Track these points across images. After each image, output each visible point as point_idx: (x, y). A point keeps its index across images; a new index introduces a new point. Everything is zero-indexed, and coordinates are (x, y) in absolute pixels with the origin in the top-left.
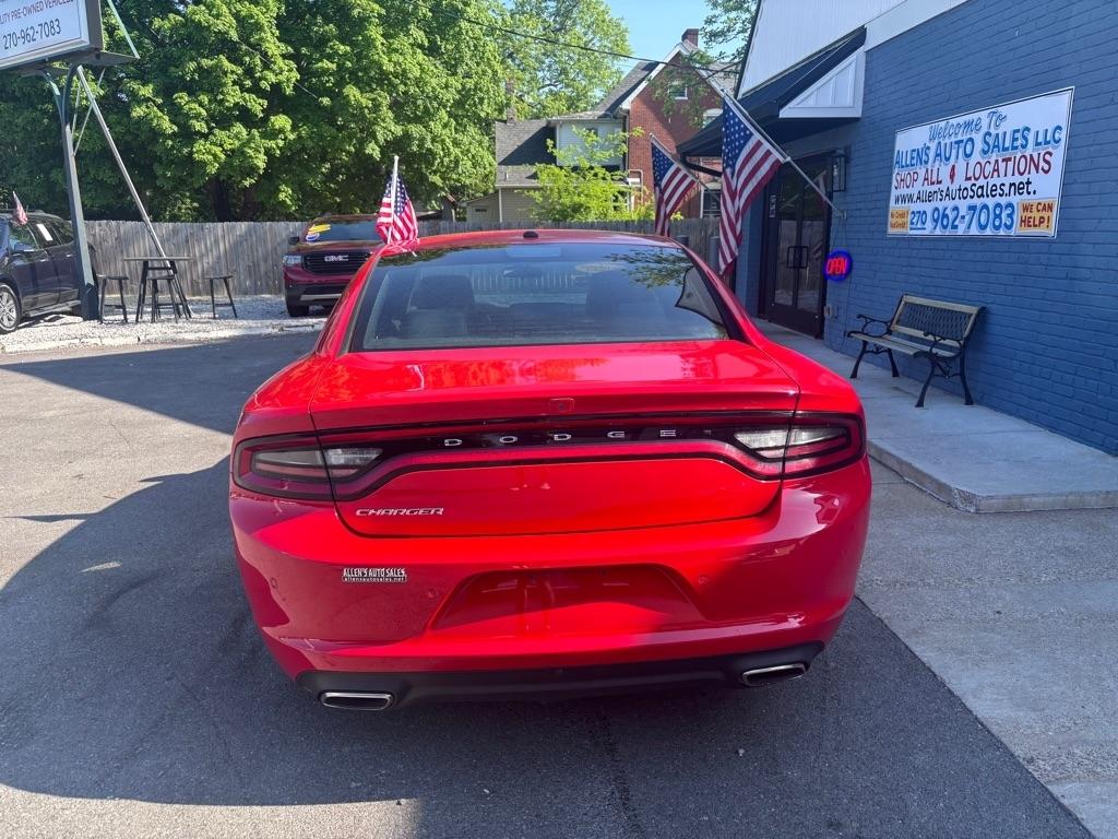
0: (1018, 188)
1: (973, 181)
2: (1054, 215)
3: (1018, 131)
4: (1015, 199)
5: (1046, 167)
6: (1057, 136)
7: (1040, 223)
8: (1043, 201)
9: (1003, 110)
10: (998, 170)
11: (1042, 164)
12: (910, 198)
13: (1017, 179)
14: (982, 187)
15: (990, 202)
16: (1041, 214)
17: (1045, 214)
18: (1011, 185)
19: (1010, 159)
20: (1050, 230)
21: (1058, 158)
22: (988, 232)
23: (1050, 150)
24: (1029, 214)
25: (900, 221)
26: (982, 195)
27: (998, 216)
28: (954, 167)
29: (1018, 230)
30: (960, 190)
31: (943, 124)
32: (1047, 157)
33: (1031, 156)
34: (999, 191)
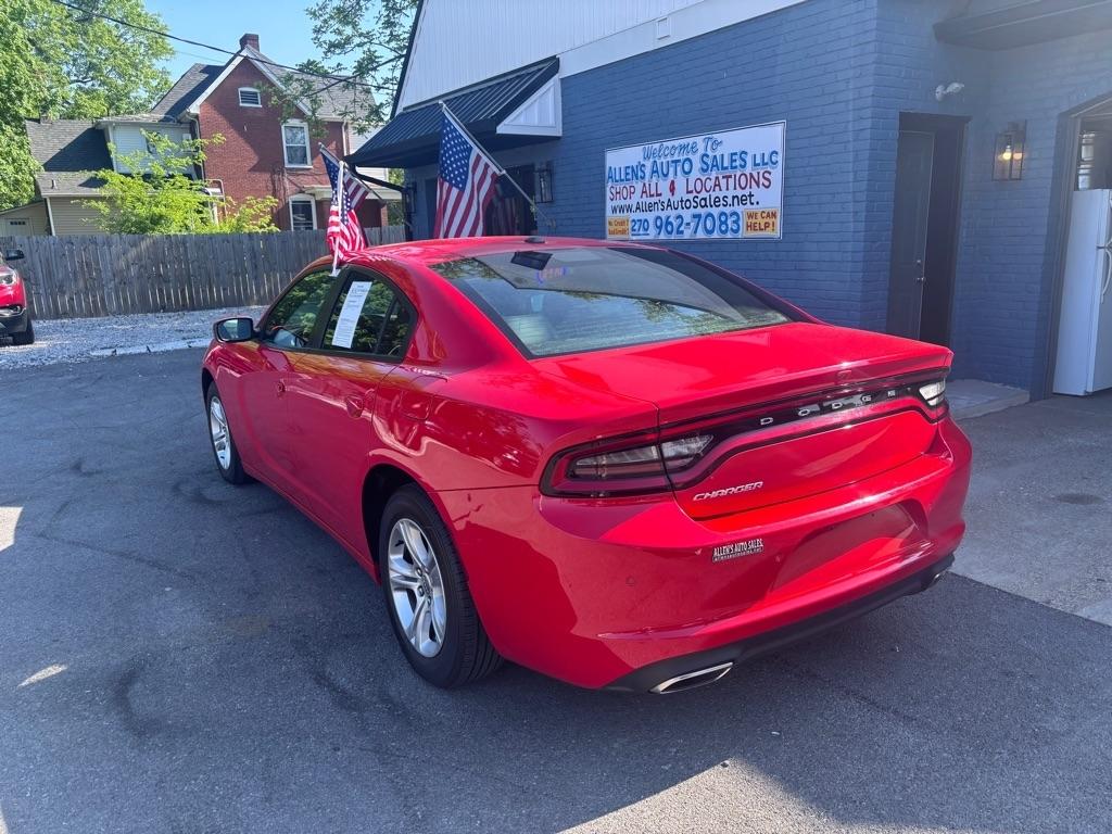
0: (742, 200)
1: (695, 194)
2: (778, 221)
3: (735, 154)
4: (739, 209)
5: (767, 183)
6: (774, 159)
7: (766, 227)
8: (767, 210)
9: (718, 137)
10: (719, 185)
11: (762, 180)
12: (629, 209)
13: (739, 193)
14: (705, 199)
15: (715, 211)
16: (768, 220)
17: (770, 221)
18: (734, 197)
19: (730, 177)
20: (776, 232)
21: (777, 175)
22: (716, 235)
23: (769, 169)
24: (754, 221)
25: (620, 228)
26: (706, 205)
27: (725, 223)
28: (673, 182)
29: (744, 233)
30: (682, 201)
31: (657, 146)
32: (767, 175)
33: (751, 174)
34: (722, 202)
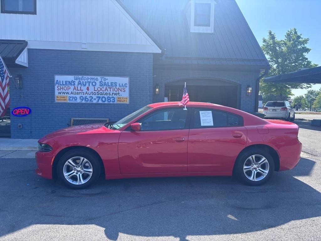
0: (116, 94)
1: (98, 91)
2: (128, 100)
3: (113, 83)
4: (115, 96)
5: (124, 91)
6: (126, 85)
7: (124, 101)
8: (124, 97)
9: (106, 78)
10: (107, 90)
11: (122, 90)
12: (68, 93)
13: (115, 92)
14: (102, 93)
15: (106, 96)
16: (124, 99)
17: (126, 100)
18: (113, 93)
19: (111, 88)
20: (128, 102)
21: (127, 89)
22: (106, 102)
23: (124, 88)
24: (120, 99)
25: (63, 99)
26: (102, 94)
27: (110, 99)
28: (88, 87)
29: (116, 102)
30: (92, 93)
31: (81, 77)
33: (119, 88)
34: (108, 94)
